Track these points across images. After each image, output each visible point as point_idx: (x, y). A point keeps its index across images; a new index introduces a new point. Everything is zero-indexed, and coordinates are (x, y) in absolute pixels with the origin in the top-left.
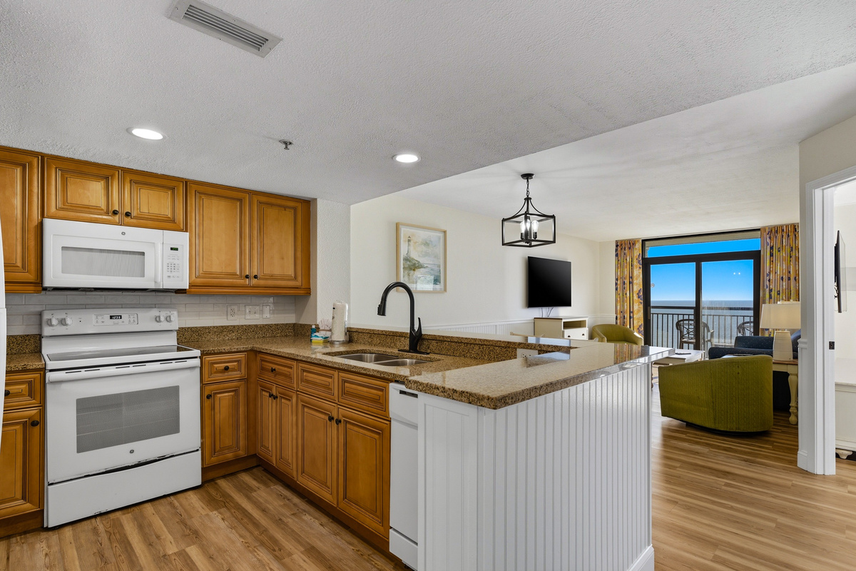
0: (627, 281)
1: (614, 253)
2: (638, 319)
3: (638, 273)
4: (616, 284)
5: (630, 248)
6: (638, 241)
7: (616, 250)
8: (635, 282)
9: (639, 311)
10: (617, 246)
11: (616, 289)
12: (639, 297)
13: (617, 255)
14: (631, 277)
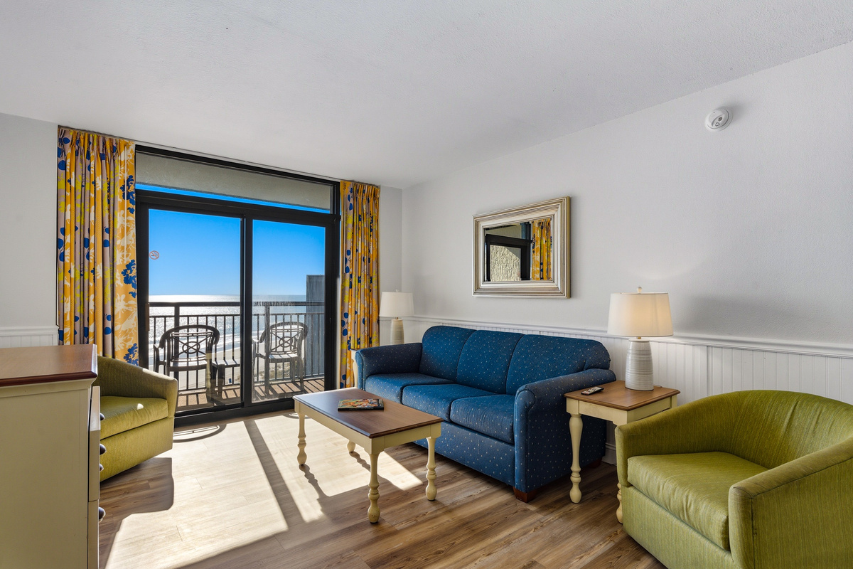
0: (96, 239)
1: (54, 160)
2: (125, 333)
3: (124, 220)
4: (60, 243)
5: (103, 157)
6: (126, 145)
7: (61, 152)
8: (118, 242)
9: (127, 314)
10: (62, 141)
11: (61, 257)
12: (127, 280)
13: (62, 165)
14: (108, 230)
